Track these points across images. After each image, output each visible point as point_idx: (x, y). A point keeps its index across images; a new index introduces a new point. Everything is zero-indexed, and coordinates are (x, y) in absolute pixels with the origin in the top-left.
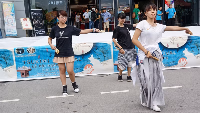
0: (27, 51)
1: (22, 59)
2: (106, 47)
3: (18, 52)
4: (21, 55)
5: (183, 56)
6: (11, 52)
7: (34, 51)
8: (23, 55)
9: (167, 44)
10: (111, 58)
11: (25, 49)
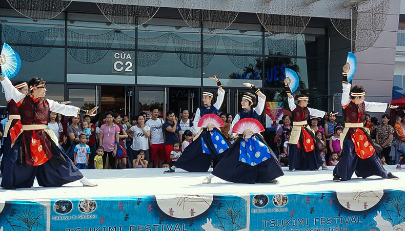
0: (79, 208)
1: (66, 225)
2: (238, 204)
3: (58, 208)
4: (65, 215)
5: (373, 226)
6: (44, 208)
7: (93, 208)
8: (68, 215)
9: (348, 203)
10: (246, 227)
11: (76, 202)
